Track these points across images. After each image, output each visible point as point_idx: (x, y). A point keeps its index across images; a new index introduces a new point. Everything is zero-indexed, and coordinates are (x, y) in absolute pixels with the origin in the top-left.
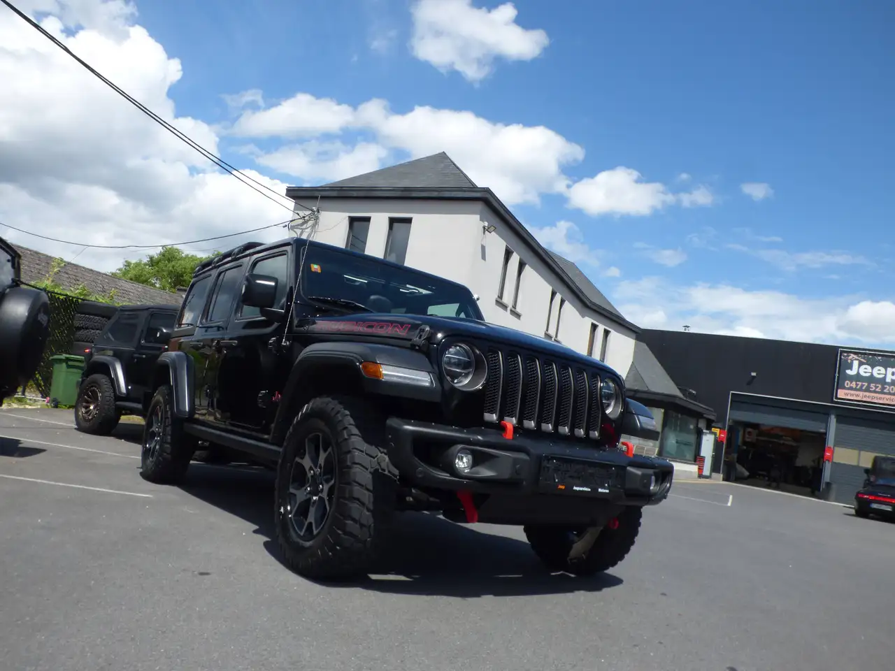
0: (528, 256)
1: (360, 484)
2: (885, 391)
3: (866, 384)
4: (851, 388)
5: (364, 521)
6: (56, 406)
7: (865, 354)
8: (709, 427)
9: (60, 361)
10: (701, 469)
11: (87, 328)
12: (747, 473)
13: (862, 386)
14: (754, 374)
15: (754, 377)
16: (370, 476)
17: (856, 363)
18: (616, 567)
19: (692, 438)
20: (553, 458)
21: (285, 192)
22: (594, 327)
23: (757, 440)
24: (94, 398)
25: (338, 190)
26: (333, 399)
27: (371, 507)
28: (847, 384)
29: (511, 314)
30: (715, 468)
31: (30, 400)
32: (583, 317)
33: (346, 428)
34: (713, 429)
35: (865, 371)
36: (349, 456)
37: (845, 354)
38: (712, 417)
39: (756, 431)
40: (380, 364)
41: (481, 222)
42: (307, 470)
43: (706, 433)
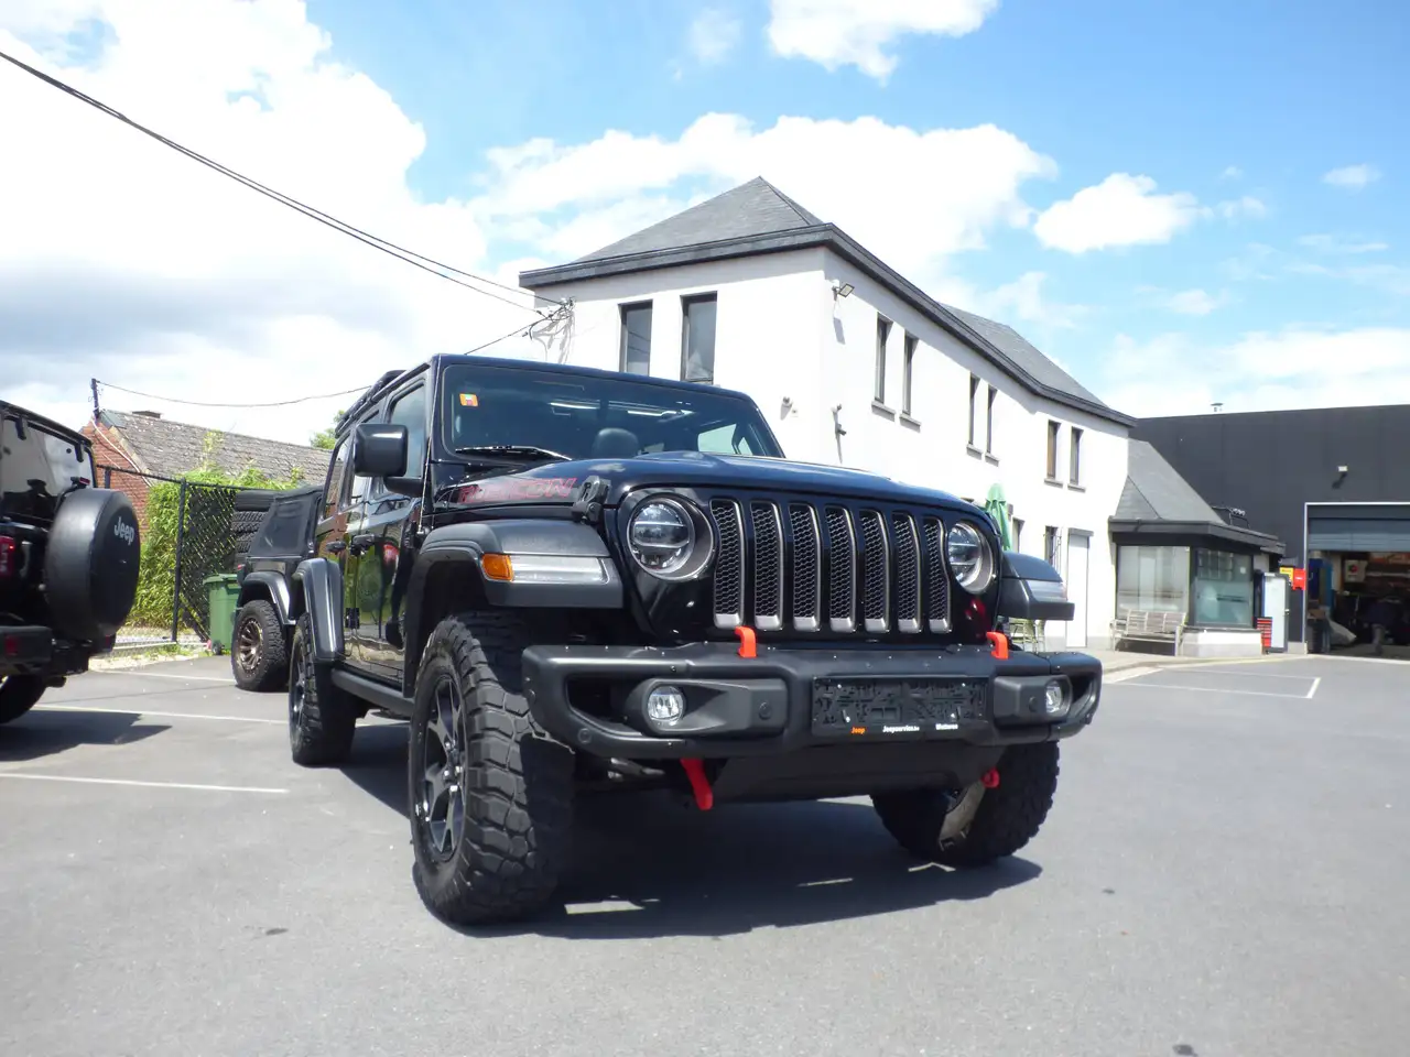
0: (920, 326)
1: (497, 764)
5: (513, 825)
6: (220, 653)
8: (1274, 566)
9: (218, 585)
10: (1266, 639)
11: (250, 531)
12: (1352, 636)
14: (1343, 469)
15: (1344, 474)
16: (517, 749)
18: (1026, 847)
19: (1245, 590)
20: (835, 682)
21: (517, 281)
22: (1054, 426)
23: (1367, 578)
24: (254, 636)
25: (599, 265)
26: (458, 620)
27: (524, 801)
29: (902, 424)
30: (1293, 634)
31: (186, 646)
32: (1032, 411)
33: (472, 670)
34: (1281, 569)
36: (476, 717)
38: (1278, 551)
39: (1364, 564)
40: (509, 555)
41: (828, 281)
42: (442, 741)
43: (1270, 578)
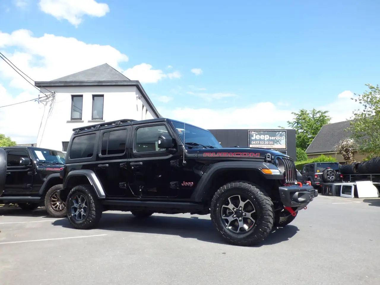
0: (148, 107)
2: (265, 143)
3: (259, 142)
4: (254, 144)
7: (257, 131)
13: (258, 142)
17: (254, 135)
21: (34, 84)
25: (65, 83)
28: (252, 142)
35: (258, 137)
37: (251, 132)
40: (269, 169)
41: (136, 95)
